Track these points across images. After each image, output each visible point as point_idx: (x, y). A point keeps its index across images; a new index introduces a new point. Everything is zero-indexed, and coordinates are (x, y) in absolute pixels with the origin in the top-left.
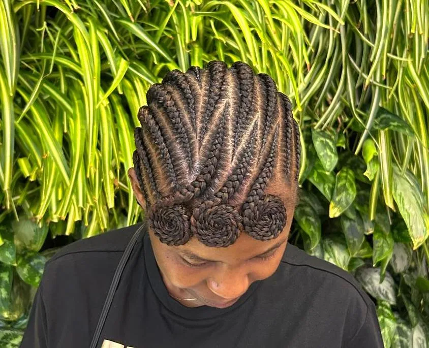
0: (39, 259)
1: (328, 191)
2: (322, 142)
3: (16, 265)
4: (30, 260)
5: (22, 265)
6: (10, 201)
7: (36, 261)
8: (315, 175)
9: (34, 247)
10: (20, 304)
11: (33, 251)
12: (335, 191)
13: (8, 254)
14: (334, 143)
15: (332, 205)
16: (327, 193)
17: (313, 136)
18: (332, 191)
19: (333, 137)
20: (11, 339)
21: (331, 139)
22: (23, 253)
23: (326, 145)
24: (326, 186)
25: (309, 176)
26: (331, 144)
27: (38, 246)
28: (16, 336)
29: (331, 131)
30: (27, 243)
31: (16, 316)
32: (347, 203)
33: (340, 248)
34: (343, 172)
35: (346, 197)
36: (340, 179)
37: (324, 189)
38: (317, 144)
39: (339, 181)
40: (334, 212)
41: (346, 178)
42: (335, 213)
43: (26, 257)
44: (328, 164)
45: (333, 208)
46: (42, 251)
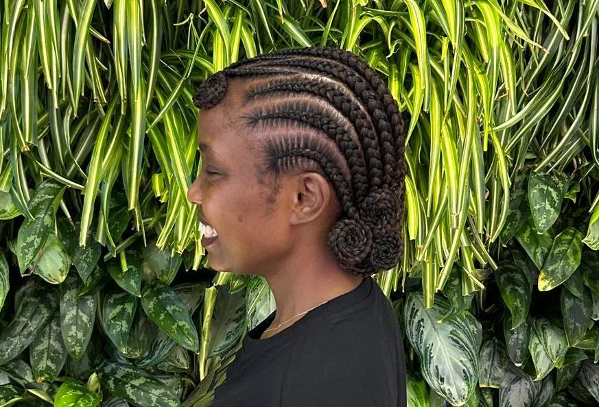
0: (169, 293)
1: (539, 258)
2: (542, 190)
3: (140, 296)
4: (159, 292)
5: (149, 298)
6: (140, 222)
7: (164, 295)
8: (527, 234)
9: (165, 278)
10: (144, 341)
11: (164, 283)
12: (549, 257)
13: (132, 283)
14: (560, 194)
15: (542, 275)
16: (538, 260)
17: (530, 182)
18: (545, 257)
19: (561, 185)
20: (132, 379)
21: (556, 189)
22: (153, 283)
23: (546, 196)
24: (539, 250)
25: (518, 234)
26: (554, 194)
27: (170, 278)
28: (137, 377)
29: (560, 177)
30: (158, 273)
31: (138, 354)
32: (564, 275)
33: (557, 333)
34: (567, 233)
35: (564, 267)
36: (559, 242)
37: (535, 253)
38: (534, 193)
39: (557, 245)
40: (544, 285)
41: (570, 242)
42: (546, 287)
43: (155, 289)
44: (544, 221)
45: (542, 279)
46: (173, 285)
